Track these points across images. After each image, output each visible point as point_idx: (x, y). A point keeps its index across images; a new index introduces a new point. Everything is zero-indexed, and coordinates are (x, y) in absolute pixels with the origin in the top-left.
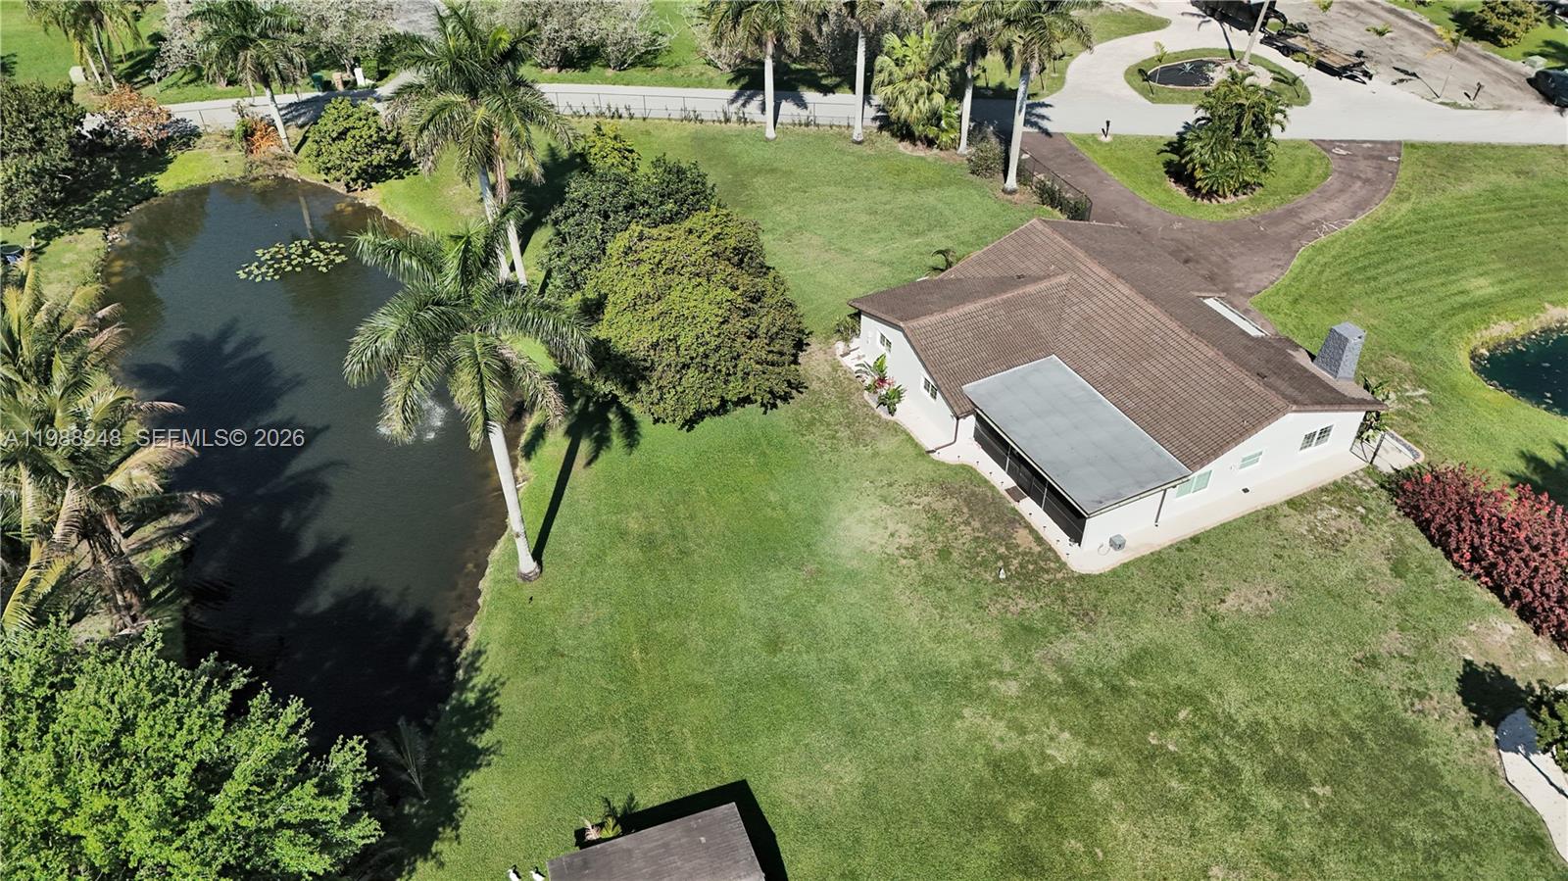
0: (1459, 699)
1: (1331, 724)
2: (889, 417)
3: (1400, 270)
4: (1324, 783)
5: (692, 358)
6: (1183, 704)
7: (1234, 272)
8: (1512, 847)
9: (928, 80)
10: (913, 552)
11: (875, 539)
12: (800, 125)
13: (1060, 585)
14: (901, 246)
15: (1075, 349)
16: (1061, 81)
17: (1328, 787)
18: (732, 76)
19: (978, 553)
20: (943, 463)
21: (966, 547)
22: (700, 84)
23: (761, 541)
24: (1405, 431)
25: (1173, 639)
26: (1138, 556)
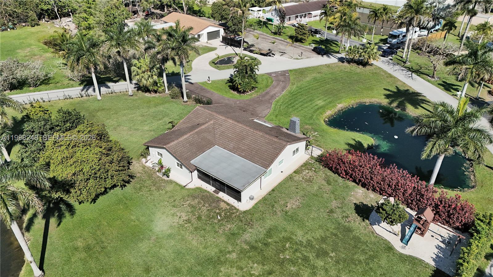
0: (357, 215)
1: (328, 234)
2: (168, 179)
3: (299, 102)
4: (332, 252)
5: (90, 176)
6: (286, 242)
7: (258, 112)
8: (385, 253)
9: (150, 72)
10: (189, 221)
11: (174, 221)
12: (109, 94)
13: (239, 217)
14: (155, 124)
15: (222, 142)
16: (191, 69)
17: (334, 253)
18: (80, 83)
19: (210, 215)
20: (190, 189)
21: (206, 214)
22: (68, 87)
23: (133, 234)
24: (316, 145)
25: (277, 222)
26: (259, 200)
